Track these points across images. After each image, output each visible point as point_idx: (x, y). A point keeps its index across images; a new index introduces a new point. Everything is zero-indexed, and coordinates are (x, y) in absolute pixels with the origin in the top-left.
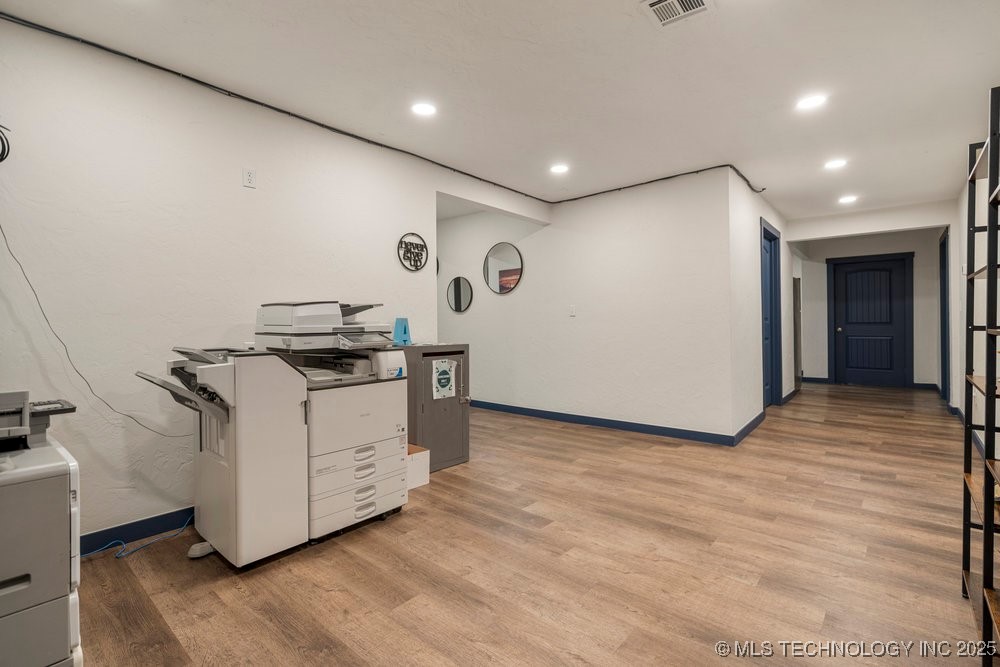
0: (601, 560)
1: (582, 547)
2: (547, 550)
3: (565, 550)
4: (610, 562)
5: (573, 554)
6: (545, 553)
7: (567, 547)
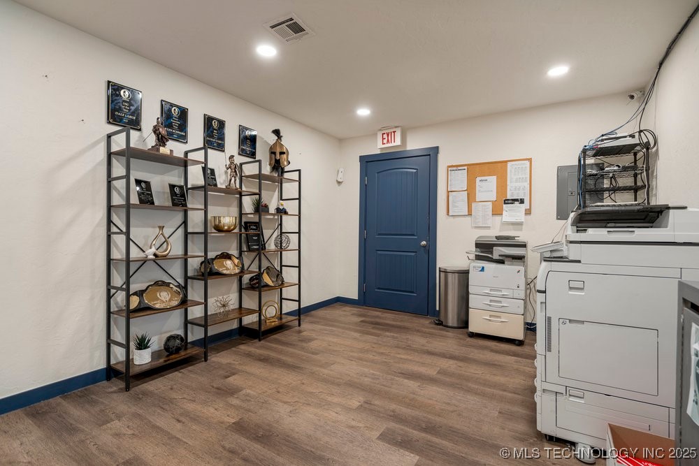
0: (336, 400)
1: (348, 409)
2: (374, 405)
3: (361, 406)
4: (330, 399)
5: (355, 403)
6: (377, 402)
7: (361, 408)
